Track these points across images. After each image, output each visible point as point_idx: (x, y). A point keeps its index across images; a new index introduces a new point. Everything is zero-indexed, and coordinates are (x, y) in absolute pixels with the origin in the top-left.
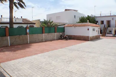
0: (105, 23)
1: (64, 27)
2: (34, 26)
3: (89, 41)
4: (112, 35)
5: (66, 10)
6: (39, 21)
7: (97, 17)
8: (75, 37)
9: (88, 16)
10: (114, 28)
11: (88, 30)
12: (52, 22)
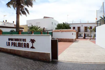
0: (76, 28)
1: (52, 32)
2: (23, 31)
3: (73, 42)
4: (82, 38)
5: (45, 17)
6: (27, 26)
7: (70, 24)
8: (62, 40)
9: (63, 23)
10: (83, 33)
11: (73, 34)
12: (39, 27)
